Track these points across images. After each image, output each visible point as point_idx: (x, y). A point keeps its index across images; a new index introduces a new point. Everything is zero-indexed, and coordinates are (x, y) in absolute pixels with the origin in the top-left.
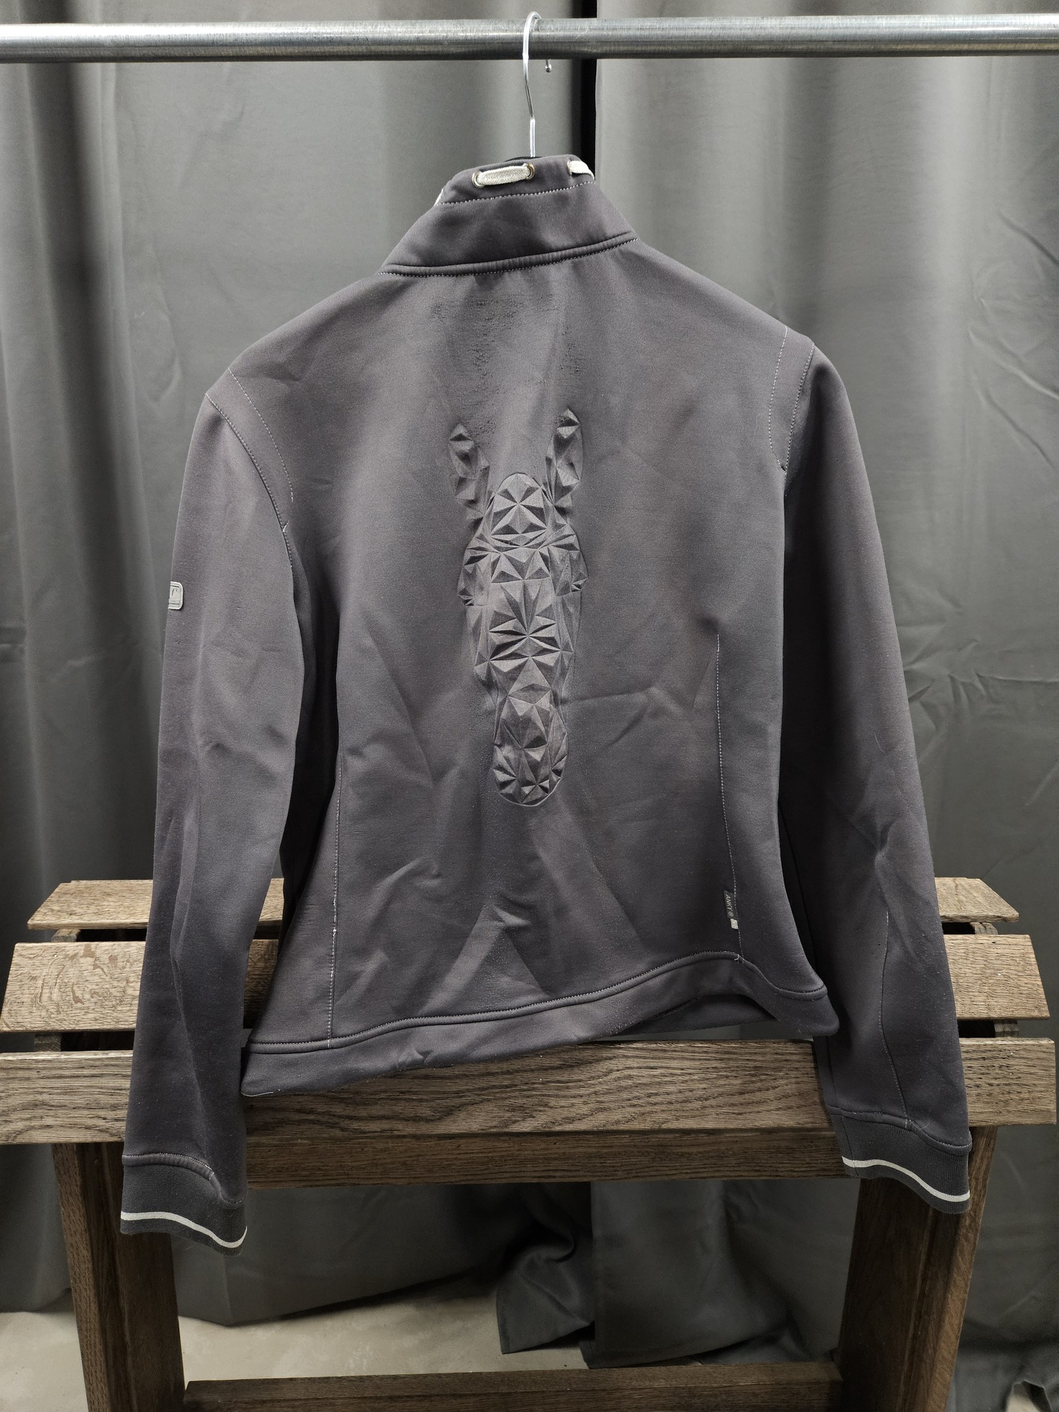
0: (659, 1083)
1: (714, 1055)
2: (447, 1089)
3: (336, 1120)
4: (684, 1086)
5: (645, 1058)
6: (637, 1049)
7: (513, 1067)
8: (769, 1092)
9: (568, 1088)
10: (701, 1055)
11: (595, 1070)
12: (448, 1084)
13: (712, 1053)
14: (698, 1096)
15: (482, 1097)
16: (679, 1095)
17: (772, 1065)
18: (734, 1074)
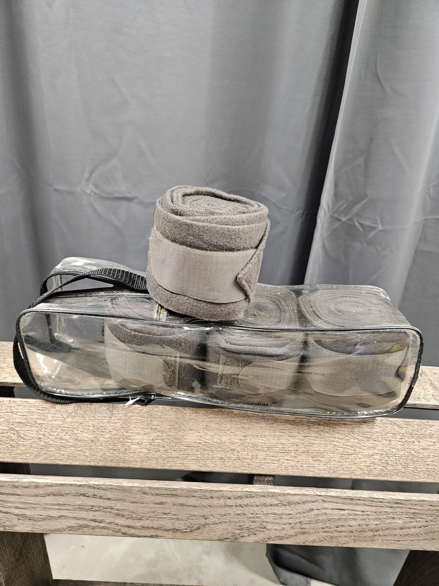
0: (346, 520)
1: (386, 504)
2: (196, 513)
3: (120, 527)
4: (363, 522)
5: (337, 503)
6: (333, 497)
7: (243, 503)
8: (421, 529)
9: (281, 518)
10: (378, 503)
11: (302, 508)
12: (198, 510)
13: (386, 502)
14: (371, 529)
15: (221, 520)
16: (358, 527)
17: (426, 513)
18: (398, 516)
